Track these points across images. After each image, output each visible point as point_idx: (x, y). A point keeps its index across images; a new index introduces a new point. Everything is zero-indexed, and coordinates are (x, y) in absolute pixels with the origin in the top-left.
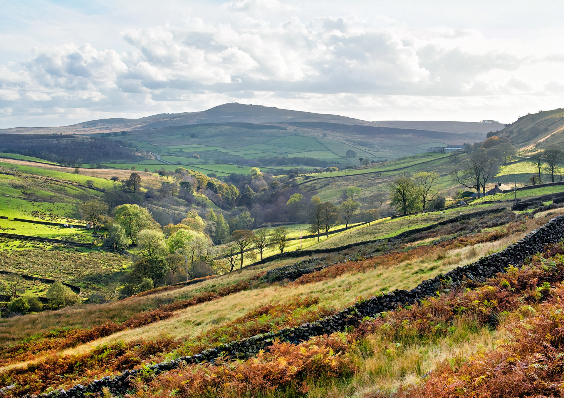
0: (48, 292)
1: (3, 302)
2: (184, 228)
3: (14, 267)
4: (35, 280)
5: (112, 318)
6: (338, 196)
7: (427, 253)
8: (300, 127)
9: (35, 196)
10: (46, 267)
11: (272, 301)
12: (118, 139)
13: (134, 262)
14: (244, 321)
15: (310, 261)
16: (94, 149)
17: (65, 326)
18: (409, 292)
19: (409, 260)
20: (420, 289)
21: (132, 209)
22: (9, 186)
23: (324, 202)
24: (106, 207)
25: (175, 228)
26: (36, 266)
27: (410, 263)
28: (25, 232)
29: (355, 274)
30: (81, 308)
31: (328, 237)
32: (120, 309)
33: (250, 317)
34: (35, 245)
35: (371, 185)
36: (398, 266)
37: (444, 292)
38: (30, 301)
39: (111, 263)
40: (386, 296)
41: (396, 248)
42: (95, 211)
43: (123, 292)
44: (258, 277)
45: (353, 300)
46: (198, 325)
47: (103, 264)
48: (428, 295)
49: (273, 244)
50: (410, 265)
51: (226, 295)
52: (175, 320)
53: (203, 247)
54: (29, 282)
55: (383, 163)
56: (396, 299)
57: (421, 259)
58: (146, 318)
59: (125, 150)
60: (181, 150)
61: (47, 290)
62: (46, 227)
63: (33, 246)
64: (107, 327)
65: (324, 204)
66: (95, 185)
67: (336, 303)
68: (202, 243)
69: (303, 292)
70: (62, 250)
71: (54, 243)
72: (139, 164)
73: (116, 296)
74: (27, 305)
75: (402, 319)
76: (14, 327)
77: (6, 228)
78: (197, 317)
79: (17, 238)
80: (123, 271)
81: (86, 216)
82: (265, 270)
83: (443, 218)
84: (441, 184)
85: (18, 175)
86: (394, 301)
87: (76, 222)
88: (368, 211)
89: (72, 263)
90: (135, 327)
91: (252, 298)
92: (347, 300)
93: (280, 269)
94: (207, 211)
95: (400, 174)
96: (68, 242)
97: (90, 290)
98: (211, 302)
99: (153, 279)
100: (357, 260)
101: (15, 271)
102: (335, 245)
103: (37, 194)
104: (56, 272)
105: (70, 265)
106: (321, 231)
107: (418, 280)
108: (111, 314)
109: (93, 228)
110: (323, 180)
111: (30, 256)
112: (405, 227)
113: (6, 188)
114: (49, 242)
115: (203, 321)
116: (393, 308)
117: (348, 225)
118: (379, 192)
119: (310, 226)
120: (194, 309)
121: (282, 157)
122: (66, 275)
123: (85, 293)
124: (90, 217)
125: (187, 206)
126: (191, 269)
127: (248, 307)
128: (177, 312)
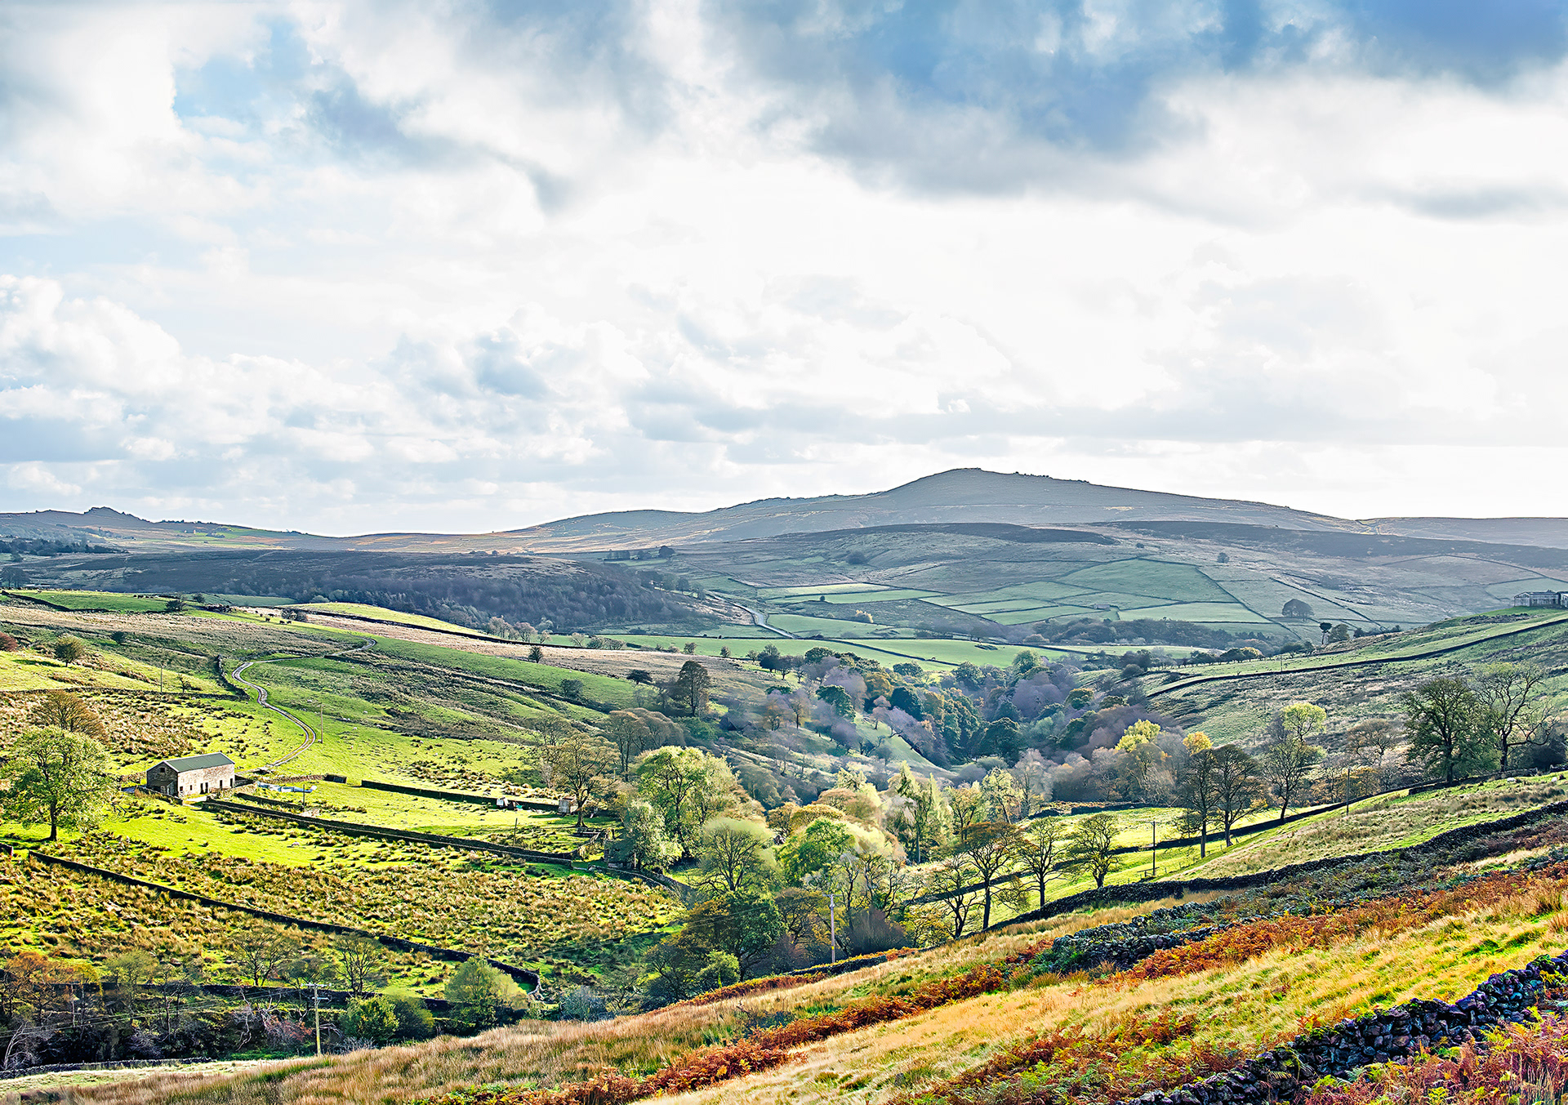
0: (451, 986)
1: (328, 1010)
2: (827, 814)
3: (360, 914)
4: (415, 951)
5: (620, 1061)
6: (1258, 729)
7: (1508, 893)
8: (1154, 536)
9: (422, 721)
10: (446, 916)
11: (1065, 1023)
12: (650, 568)
13: (689, 907)
14: (982, 1081)
15: (1176, 913)
16: (583, 594)
17: (492, 1082)
18: (1452, 1008)
19: (1456, 913)
20: (1483, 999)
21: (684, 759)
22: (352, 692)
23: (1220, 746)
24: (615, 754)
25: (801, 815)
26: (419, 912)
27: (1457, 923)
28: (394, 818)
29: (1300, 952)
30: (535, 1033)
31: (1229, 844)
32: (644, 1038)
33: (1000, 1068)
34: (418, 856)
35: (1355, 698)
36: (1424, 930)
37: (1552, 1008)
38: (401, 1008)
39: (625, 907)
40: (1383, 1019)
41: (1422, 879)
42: (584, 763)
43: (655, 988)
44: (1028, 956)
45: (1293, 1026)
46: (856, 1087)
47: (601, 912)
48: (1506, 1016)
49: (1076, 861)
50: (1460, 927)
51: (937, 1005)
52: (794, 1073)
53: (880, 870)
54: (398, 956)
55: (1386, 638)
56: (1414, 1026)
57: (1490, 911)
58: (713, 1066)
59: (667, 597)
60: (823, 599)
61: (447, 981)
62: (450, 807)
63: (413, 858)
64: (605, 1088)
65: (1219, 750)
66: (585, 693)
67: (1246, 1034)
68: (878, 858)
69: (1153, 1002)
70: (492, 871)
71: (469, 850)
72: (705, 636)
73: (637, 1000)
74: (392, 1020)
75: (1427, 1084)
76: (352, 1081)
77: (341, 808)
78: (854, 1067)
79: (371, 835)
80: (657, 930)
81: (559, 777)
82: (1051, 935)
83: (1558, 793)
84: (1554, 694)
85: (378, 662)
86: (1405, 1034)
87: (528, 794)
88: (1345, 771)
89: (518, 907)
90: (681, 1089)
91: (1011, 1014)
92: (1276, 1027)
93: (1091, 934)
94: (892, 769)
95: (1435, 666)
96: (507, 849)
97: (565, 982)
98: (895, 1024)
99: (738, 955)
100: (1307, 913)
101: (361, 925)
102: (1249, 868)
103: (427, 717)
104: (473, 932)
105: (512, 912)
106: (1211, 828)
107: (1481, 971)
108: (618, 1050)
109: (576, 812)
110: (1218, 683)
111: (403, 886)
112: (1450, 819)
113: (344, 697)
114: (457, 849)
115: (869, 1078)
116: (1403, 1051)
117: (1289, 813)
118: (1376, 720)
119: (1180, 812)
120: (847, 1042)
121: (1102, 620)
122: (501, 940)
123: (551, 989)
124: (568, 780)
125: (835, 755)
126: (845, 929)
127: (996, 1041)
128: (800, 1051)
